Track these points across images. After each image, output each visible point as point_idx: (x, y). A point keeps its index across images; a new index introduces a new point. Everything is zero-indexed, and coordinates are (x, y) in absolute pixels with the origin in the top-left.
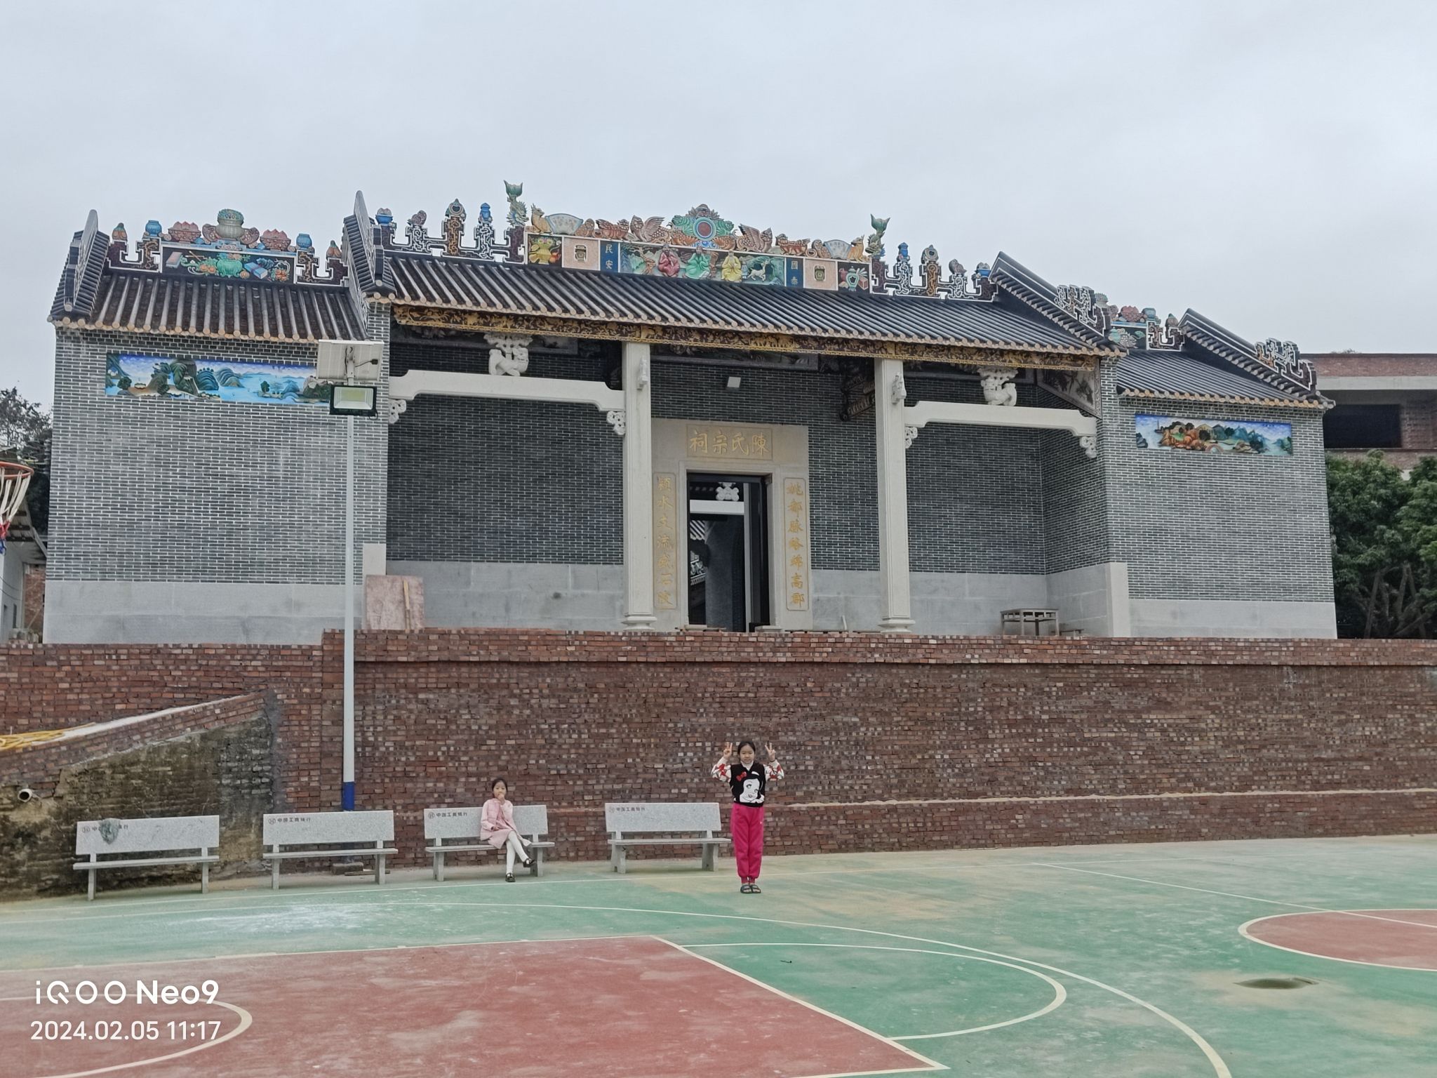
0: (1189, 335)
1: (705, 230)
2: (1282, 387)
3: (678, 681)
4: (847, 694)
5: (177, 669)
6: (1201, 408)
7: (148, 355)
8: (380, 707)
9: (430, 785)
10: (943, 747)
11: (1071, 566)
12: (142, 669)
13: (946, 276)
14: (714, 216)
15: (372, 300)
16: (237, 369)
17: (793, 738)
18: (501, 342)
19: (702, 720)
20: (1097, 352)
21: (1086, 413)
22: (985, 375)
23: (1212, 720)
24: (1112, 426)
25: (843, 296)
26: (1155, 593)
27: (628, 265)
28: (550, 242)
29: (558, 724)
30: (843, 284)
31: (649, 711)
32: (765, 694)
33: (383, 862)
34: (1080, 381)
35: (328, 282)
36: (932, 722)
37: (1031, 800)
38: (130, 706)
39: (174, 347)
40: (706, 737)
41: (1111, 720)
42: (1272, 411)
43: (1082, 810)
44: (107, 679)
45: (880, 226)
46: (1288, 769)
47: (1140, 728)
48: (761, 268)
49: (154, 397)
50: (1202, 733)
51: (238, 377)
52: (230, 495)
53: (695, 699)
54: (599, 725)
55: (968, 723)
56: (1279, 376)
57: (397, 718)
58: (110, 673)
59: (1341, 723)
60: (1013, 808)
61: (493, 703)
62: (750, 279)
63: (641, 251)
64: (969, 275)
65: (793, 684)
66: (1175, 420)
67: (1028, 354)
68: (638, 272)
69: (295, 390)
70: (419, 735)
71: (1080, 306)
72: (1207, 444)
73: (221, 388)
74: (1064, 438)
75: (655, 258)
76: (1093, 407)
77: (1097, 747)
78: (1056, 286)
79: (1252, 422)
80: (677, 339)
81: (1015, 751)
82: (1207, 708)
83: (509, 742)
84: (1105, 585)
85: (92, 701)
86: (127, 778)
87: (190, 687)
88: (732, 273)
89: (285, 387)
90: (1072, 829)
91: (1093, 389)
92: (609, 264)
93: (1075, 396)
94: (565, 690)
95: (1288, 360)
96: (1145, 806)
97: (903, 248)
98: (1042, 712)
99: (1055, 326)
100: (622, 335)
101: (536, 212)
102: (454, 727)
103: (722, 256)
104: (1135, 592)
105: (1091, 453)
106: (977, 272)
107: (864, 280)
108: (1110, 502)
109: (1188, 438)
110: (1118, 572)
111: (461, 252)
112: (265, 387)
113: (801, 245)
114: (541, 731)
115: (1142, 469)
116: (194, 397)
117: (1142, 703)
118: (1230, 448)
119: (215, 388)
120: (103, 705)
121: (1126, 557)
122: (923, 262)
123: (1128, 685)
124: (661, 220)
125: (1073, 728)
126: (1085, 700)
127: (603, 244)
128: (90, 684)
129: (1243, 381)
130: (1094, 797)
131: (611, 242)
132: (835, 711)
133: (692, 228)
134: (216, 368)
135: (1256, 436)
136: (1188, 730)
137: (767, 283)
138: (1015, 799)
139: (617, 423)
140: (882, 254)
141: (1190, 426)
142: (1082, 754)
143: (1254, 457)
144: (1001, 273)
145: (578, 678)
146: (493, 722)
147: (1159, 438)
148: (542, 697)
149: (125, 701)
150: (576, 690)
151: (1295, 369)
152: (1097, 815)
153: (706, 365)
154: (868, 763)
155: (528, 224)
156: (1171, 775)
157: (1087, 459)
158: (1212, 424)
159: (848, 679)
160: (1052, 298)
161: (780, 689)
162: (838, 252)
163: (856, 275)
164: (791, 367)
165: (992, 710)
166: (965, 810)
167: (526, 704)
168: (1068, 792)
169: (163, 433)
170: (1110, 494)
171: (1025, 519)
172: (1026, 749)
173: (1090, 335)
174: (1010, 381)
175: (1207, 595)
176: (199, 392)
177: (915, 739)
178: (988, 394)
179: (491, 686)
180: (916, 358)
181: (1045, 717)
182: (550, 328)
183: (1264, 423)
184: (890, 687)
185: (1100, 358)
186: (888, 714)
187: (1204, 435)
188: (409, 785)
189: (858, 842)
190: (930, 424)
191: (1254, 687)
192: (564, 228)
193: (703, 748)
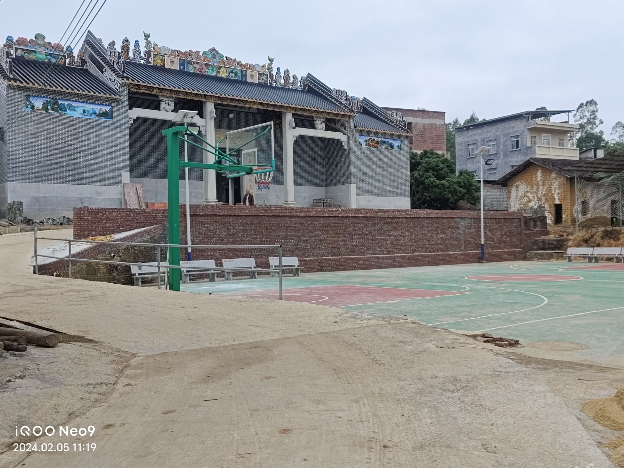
0: (365, 106)
1: (214, 57)
2: (398, 127)
3: (275, 221)
4: (318, 226)
5: (137, 216)
6: (377, 134)
7: (41, 97)
8: (194, 229)
9: (209, 253)
10: (342, 241)
11: (335, 184)
12: (127, 216)
13: (292, 80)
14: (217, 52)
15: (123, 81)
16: (74, 104)
17: (305, 239)
18: (164, 99)
19: (281, 233)
20: (350, 114)
21: (344, 134)
22: (316, 119)
23: (407, 233)
24: (353, 139)
25: (260, 85)
26: (363, 194)
27: (188, 68)
28: (161, 57)
29: (243, 234)
30: (260, 81)
31: (268, 231)
32: (298, 225)
33: (216, 275)
34: (342, 122)
35: (80, 66)
36: (339, 234)
37: (364, 256)
38: (124, 228)
39: (51, 94)
40: (282, 238)
41: (383, 233)
42: (396, 136)
43: (376, 259)
44: (117, 220)
45: (271, 60)
46: (424, 247)
47: (390, 236)
48: (233, 73)
49: (44, 113)
50: (404, 237)
51: (74, 107)
52: (74, 152)
53: (280, 227)
54: (254, 235)
55: (348, 234)
56: (396, 124)
57: (199, 232)
58: (118, 218)
59: (436, 234)
60: (359, 259)
61: (226, 228)
62: (229, 77)
63: (193, 63)
64: (299, 80)
65: (305, 222)
66: (370, 137)
67: (329, 113)
68: (192, 71)
69: (95, 113)
70: (206, 238)
71: (342, 97)
72: (378, 146)
73: (68, 111)
74: (338, 142)
75: (197, 66)
76: (347, 132)
77: (379, 241)
78: (332, 88)
79: (391, 139)
80: (223, 101)
81: (359, 242)
82: (406, 229)
83: (230, 240)
84: (349, 191)
85: (113, 227)
86: (135, 251)
87: (141, 222)
88: (224, 74)
89: (91, 112)
90: (373, 265)
91: (347, 126)
92: (182, 67)
93: (340, 128)
94: (245, 224)
95: (399, 119)
96: (391, 258)
97: (278, 69)
98: (366, 231)
99: (333, 103)
100: (206, 99)
101: (156, 45)
102: (215, 235)
103: (220, 67)
104: (358, 194)
105: (346, 147)
106: (301, 79)
107: (266, 80)
108: (352, 164)
109: (373, 144)
110: (353, 187)
111: (129, 58)
112: (84, 111)
113: (246, 65)
114: (239, 237)
115: (361, 154)
116: (58, 114)
117: (390, 228)
118: (384, 147)
119: (66, 111)
120: (117, 228)
121: (356, 182)
122: (285, 74)
123: (387, 223)
124: (199, 52)
125: (374, 236)
126: (377, 227)
127: (180, 59)
128: (112, 221)
129: (386, 124)
130: (378, 255)
131: (182, 59)
132: (315, 231)
133: (210, 56)
134: (66, 103)
135: (392, 144)
136: (401, 236)
137: (235, 79)
138: (360, 256)
139: (203, 131)
140: (272, 70)
141: (374, 140)
142: (376, 243)
143: (391, 151)
144: (308, 80)
145: (248, 220)
146: (226, 234)
147: (365, 143)
148: (239, 226)
149: (123, 227)
150: (248, 224)
151: (402, 122)
152: (379, 261)
153: (221, 109)
154: (323, 246)
155: (152, 49)
156: (397, 249)
157: (344, 149)
158: (380, 139)
159: (319, 221)
160: (331, 92)
161: (301, 224)
162: (258, 69)
163: (264, 78)
164: (249, 111)
165: (354, 230)
166: (347, 259)
167: (234, 228)
168: (372, 254)
169: (48, 127)
170: (352, 161)
171: (320, 168)
172: (362, 241)
173: (346, 107)
174: (323, 122)
175: (377, 195)
176: (60, 112)
177: (335, 239)
178: (317, 126)
179: (225, 223)
180: (296, 112)
181: (367, 232)
182: (182, 95)
183: (394, 140)
184: (329, 223)
185: (350, 116)
186: (328, 231)
187: (378, 143)
188: (203, 253)
189: (321, 269)
190: (300, 136)
191: (417, 224)
192: (166, 52)
193: (282, 242)
